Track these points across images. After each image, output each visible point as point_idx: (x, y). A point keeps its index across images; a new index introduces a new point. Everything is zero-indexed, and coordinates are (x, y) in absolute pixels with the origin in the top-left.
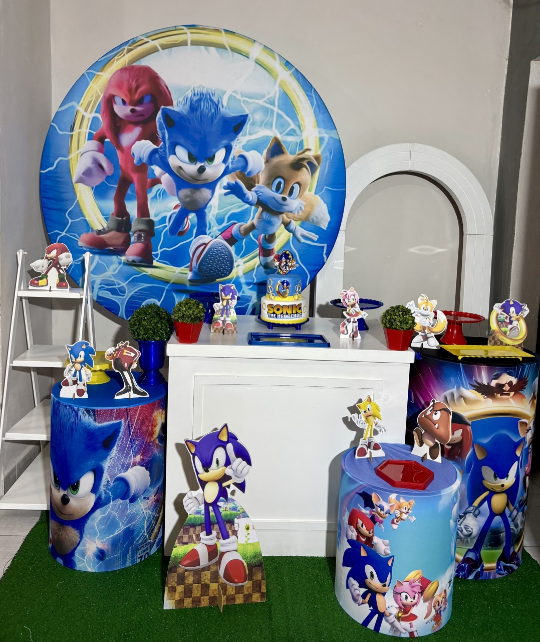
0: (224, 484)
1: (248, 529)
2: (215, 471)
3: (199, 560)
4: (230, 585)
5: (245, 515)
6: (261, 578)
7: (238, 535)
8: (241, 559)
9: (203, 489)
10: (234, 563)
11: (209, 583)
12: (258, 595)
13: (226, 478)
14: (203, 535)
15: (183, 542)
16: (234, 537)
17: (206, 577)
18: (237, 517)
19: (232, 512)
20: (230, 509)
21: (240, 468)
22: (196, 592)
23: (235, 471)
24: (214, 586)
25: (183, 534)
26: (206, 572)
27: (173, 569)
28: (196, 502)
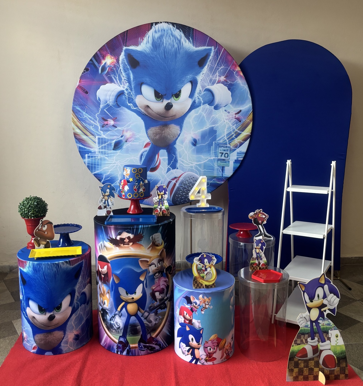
0: (322, 310)
1: (337, 337)
2: (317, 302)
3: (307, 354)
4: (326, 369)
5: (335, 329)
6: (345, 366)
7: (331, 340)
8: (332, 354)
9: (309, 312)
10: (328, 357)
11: (313, 367)
13: (324, 306)
14: (309, 340)
15: (297, 343)
16: (329, 341)
18: (331, 329)
20: (326, 324)
21: (332, 300)
22: (306, 372)
23: (329, 302)
24: (316, 369)
25: (297, 339)
26: (311, 361)
27: (292, 359)
28: (305, 320)
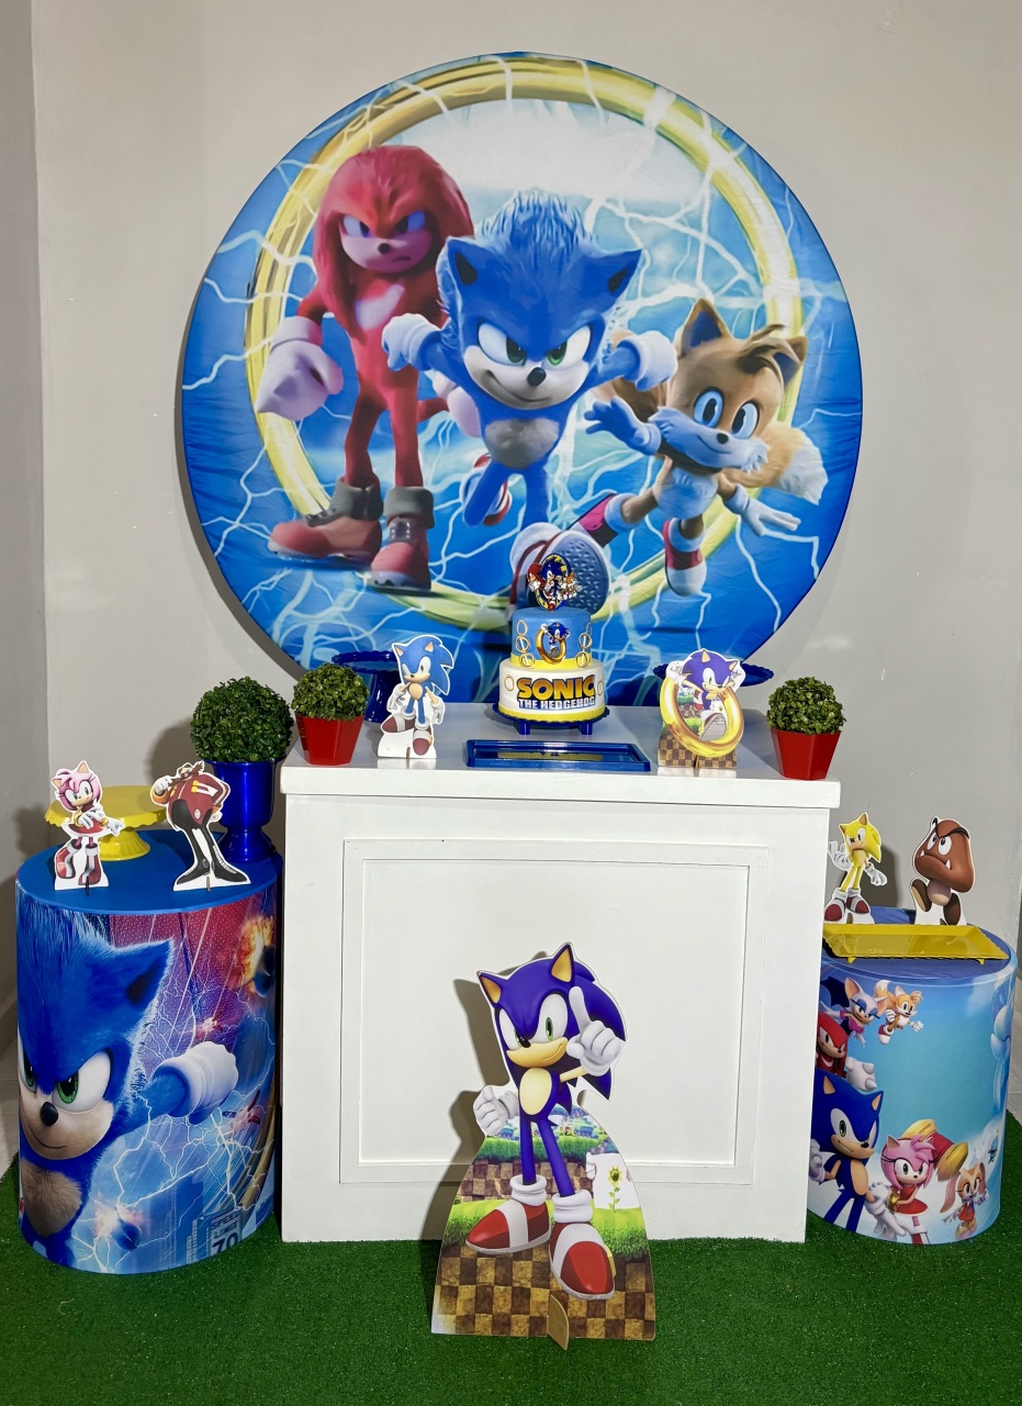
0: (564, 1077)
1: (616, 1178)
2: (545, 1046)
3: (507, 1234)
4: (576, 1297)
5: (609, 1147)
6: (644, 1289)
7: (594, 1190)
8: (600, 1242)
9: (518, 1084)
10: (583, 1250)
11: (529, 1286)
12: (638, 1324)
13: (569, 1062)
14: (516, 1182)
15: (474, 1193)
16: (585, 1193)
17: (523, 1272)
18: (593, 1150)
19: (582, 1138)
20: (576, 1131)
21: (600, 1043)
22: (501, 1303)
23: (588, 1049)
24: (540, 1295)
25: (474, 1176)
26: (523, 1262)
27: (452, 1249)
28: (503, 1111)
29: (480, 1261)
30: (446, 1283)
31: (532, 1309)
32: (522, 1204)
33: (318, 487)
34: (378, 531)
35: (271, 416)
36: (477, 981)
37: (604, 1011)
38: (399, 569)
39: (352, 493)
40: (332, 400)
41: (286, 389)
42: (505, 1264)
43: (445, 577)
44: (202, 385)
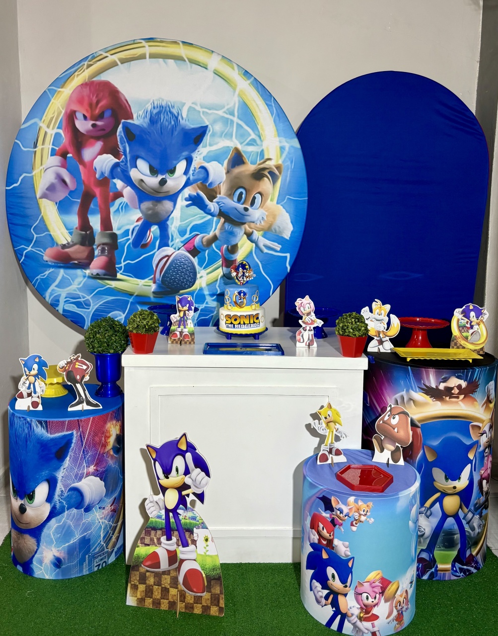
0: (184, 493)
1: (207, 540)
2: (175, 479)
3: (159, 563)
4: (189, 594)
5: (204, 527)
6: (219, 592)
7: (197, 545)
8: (200, 569)
9: (164, 495)
10: (192, 573)
11: (169, 587)
12: (216, 608)
13: (186, 487)
14: (163, 539)
15: (145, 543)
16: (193, 546)
17: (166, 581)
18: (197, 527)
19: (192, 521)
20: (189, 518)
21: (199, 479)
22: (156, 594)
23: (194, 481)
24: (173, 592)
25: (145, 535)
26: (166, 576)
27: (136, 568)
28: (157, 507)
29: (148, 574)
30: (133, 583)
31: (170, 598)
32: (166, 549)
33: (66, 232)
34: (92, 251)
35: (44, 200)
36: (146, 448)
37: (200, 463)
38: (102, 268)
39: (81, 234)
40: (71, 193)
41: (51, 188)
42: (158, 576)
43: (123, 272)
44: (14, 187)
